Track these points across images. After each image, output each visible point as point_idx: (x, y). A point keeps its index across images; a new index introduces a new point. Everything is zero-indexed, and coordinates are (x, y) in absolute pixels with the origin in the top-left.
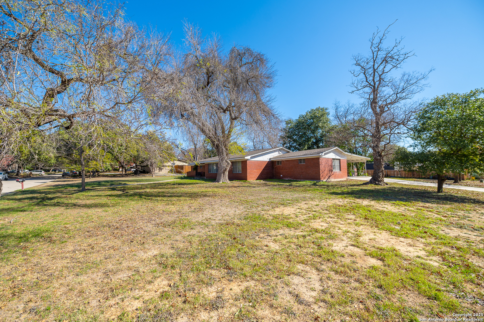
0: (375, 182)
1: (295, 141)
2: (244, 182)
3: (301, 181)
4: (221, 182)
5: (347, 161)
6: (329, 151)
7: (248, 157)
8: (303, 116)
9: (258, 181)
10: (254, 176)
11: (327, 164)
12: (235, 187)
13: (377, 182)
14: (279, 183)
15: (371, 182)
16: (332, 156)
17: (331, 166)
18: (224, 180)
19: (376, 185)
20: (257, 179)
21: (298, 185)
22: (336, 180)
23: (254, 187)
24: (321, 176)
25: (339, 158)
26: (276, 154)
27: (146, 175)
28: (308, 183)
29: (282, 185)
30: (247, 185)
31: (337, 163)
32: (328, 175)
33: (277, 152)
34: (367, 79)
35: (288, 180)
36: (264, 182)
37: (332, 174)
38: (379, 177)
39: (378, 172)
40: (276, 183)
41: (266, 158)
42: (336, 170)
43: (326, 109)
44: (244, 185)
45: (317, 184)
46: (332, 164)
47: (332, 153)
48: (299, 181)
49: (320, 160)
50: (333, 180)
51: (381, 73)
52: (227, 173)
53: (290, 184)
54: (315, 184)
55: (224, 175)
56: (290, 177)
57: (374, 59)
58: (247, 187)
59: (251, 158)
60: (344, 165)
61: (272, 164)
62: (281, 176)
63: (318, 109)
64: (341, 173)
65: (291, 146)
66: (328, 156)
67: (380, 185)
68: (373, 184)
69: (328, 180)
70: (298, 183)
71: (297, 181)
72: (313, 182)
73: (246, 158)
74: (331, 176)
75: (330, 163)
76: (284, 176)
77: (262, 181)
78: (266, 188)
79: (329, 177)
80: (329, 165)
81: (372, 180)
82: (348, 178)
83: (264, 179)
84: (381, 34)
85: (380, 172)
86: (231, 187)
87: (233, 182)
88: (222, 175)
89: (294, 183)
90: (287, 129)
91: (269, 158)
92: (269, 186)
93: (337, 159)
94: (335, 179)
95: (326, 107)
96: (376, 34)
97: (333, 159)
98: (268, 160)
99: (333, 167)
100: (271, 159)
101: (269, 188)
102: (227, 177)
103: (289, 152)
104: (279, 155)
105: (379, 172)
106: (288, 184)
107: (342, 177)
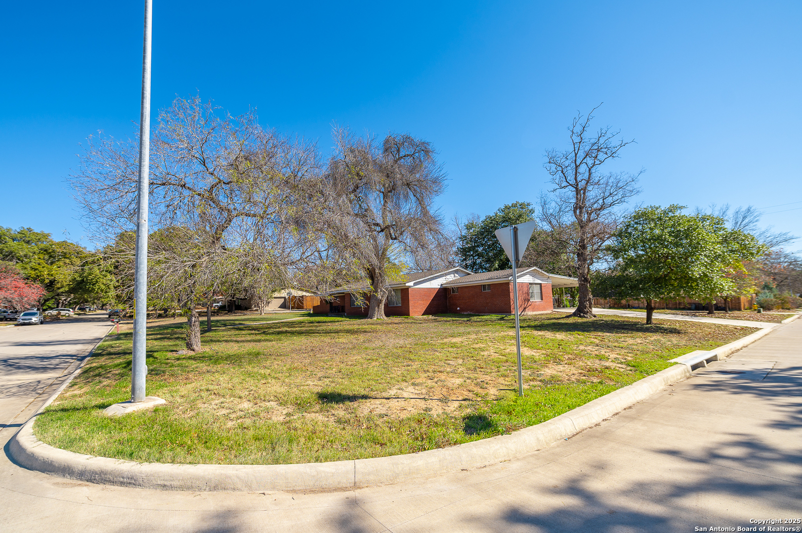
0: (579, 314)
1: (480, 255)
2: (406, 318)
3: (484, 315)
4: (375, 319)
5: (553, 286)
6: (522, 273)
7: (411, 284)
8: (491, 218)
9: (425, 316)
10: (419, 310)
11: (521, 292)
12: (396, 324)
13: (582, 314)
14: (454, 319)
15: (574, 314)
16: (527, 279)
17: (528, 294)
18: (379, 315)
19: (581, 317)
20: (423, 315)
21: (478, 320)
22: (534, 313)
23: (420, 323)
24: (512, 307)
25: (539, 282)
26: (451, 278)
27: (245, 312)
28: (494, 317)
29: (458, 320)
30: (410, 321)
31: (536, 289)
32: (523, 307)
33: (452, 275)
34: (566, 179)
35: (467, 315)
36: (433, 317)
37: (529, 304)
38: (585, 307)
39: (583, 301)
40: (449, 319)
41: (436, 284)
42: (536, 299)
43: (529, 204)
44: (406, 320)
45: (506, 318)
46: (528, 290)
47: (528, 275)
48: (482, 315)
49: (510, 286)
50: (530, 313)
51: (591, 166)
52: (382, 306)
53: (468, 319)
54: (502, 319)
55: (378, 308)
56: (471, 311)
57: (576, 152)
58: (411, 323)
59: (415, 284)
60: (548, 292)
61: (444, 293)
62: (458, 309)
63: (514, 206)
64: (543, 303)
65: (474, 263)
66: (523, 279)
67: (585, 317)
68: (577, 316)
69: (523, 313)
70: (480, 317)
71: (480, 316)
72: (500, 316)
73: (407, 284)
74: (528, 308)
75: (525, 289)
76: (462, 310)
77: (430, 317)
78: (436, 324)
79: (525, 308)
80: (524, 292)
81: (576, 312)
82: (554, 310)
83: (433, 314)
84: (583, 121)
85: (587, 301)
86: (391, 323)
87: (391, 318)
88: (376, 309)
89: (475, 318)
90: (468, 235)
91: (440, 284)
92: (440, 321)
93: (536, 284)
94: (533, 311)
95: (526, 201)
96: (578, 118)
97: (530, 284)
98: (439, 287)
99: (530, 295)
100: (444, 286)
101: (440, 324)
102: (383, 312)
103: (469, 274)
104: (454, 279)
105: (585, 301)
106: (465, 319)
107: (544, 309)
